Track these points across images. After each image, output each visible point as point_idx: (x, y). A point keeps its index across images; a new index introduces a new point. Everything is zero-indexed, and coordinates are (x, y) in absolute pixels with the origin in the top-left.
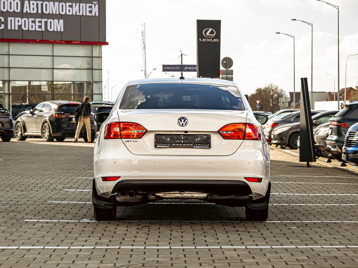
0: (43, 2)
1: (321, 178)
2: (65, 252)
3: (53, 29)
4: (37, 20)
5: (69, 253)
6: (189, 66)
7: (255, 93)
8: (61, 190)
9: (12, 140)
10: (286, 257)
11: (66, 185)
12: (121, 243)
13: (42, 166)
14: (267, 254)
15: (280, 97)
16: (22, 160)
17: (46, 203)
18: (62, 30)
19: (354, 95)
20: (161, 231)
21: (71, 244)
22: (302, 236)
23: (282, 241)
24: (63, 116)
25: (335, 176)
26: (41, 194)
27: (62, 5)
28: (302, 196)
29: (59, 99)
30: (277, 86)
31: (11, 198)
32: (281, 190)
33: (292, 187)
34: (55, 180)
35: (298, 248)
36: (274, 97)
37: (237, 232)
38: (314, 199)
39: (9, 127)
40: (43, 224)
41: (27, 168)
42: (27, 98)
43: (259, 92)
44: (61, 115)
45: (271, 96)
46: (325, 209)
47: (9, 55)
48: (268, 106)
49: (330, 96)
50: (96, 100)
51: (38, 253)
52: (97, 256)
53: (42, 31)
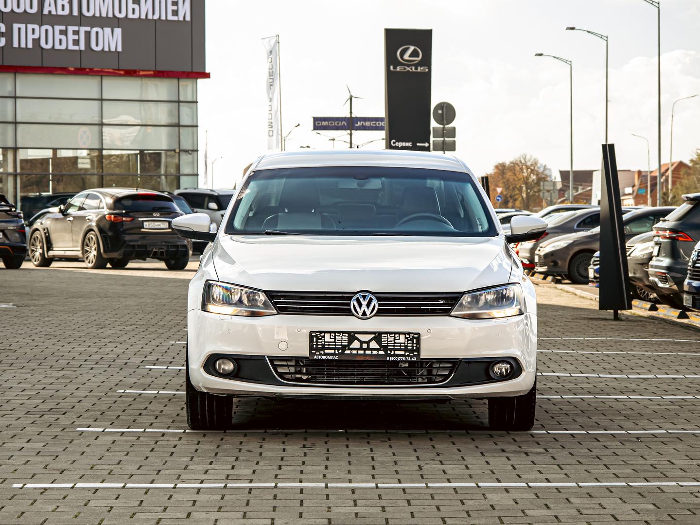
1: (646, 342)
2: (169, 494)
3: (102, 47)
4: (71, 29)
5: (175, 496)
6: (365, 119)
7: (492, 173)
8: (138, 368)
9: (25, 265)
10: (613, 506)
11: (148, 357)
12: (276, 476)
13: (93, 318)
14: (572, 500)
15: (541, 181)
16: (51, 307)
17: (112, 393)
18: (120, 49)
19: (688, 176)
20: (352, 452)
21: (178, 478)
22: (635, 462)
23: (596, 471)
24: (124, 219)
25: (673, 338)
26: (101, 376)
28: (615, 378)
29: (114, 185)
30: (535, 159)
31: (44, 383)
32: (572, 367)
33: (592, 361)
34: (124, 346)
35: (631, 486)
36: (530, 180)
37: (503, 453)
38: (643, 386)
39: (19, 240)
40: (115, 438)
41: (65, 322)
42: (51, 182)
43: (500, 170)
44: (121, 218)
45: (525, 179)
46: (667, 405)
47: (15, 98)
48: (519, 197)
49: (640, 179)
50: (186, 187)
51: (115, 497)
52: (234, 503)
53: (81, 51)
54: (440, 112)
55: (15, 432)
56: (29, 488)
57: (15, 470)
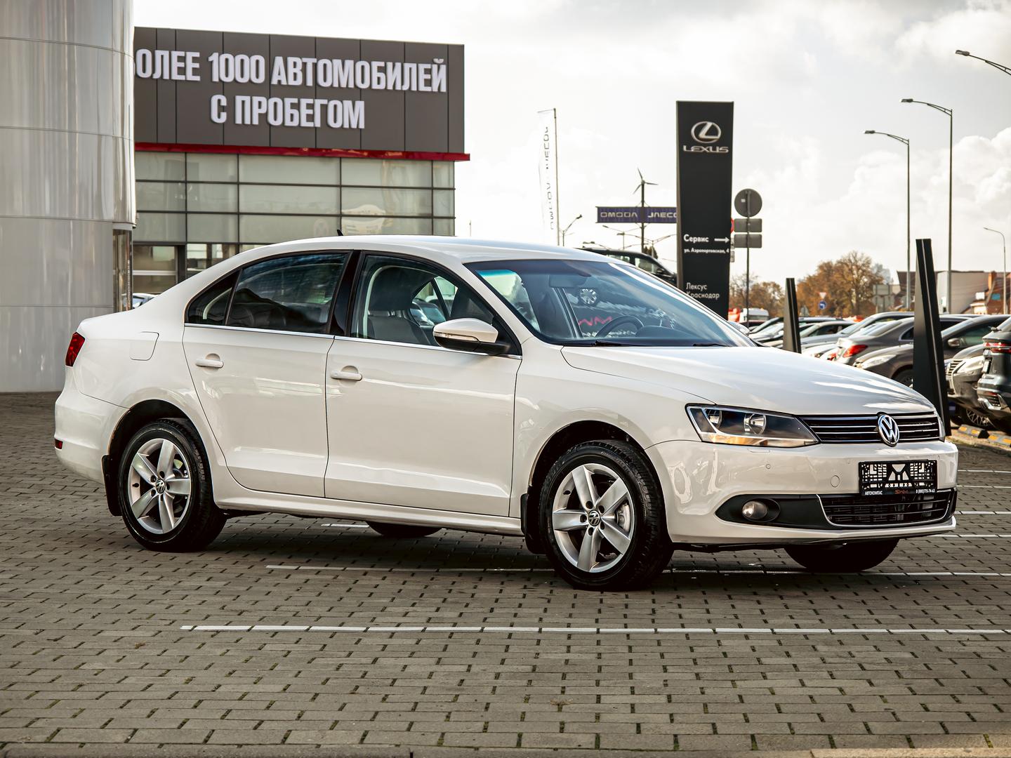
0: (318, 61)
2: (357, 638)
3: (341, 123)
4: (304, 102)
5: (365, 641)
6: (660, 210)
7: (817, 275)
10: (863, 654)
12: (485, 619)
14: (818, 647)
15: (874, 284)
18: (362, 126)
21: (372, 621)
22: (905, 607)
23: (857, 616)
27: (363, 67)
30: (867, 258)
35: (892, 633)
36: (862, 283)
37: (755, 596)
40: (309, 577)
43: (825, 271)
45: (855, 282)
46: (963, 544)
47: (238, 184)
48: (847, 304)
49: (994, 282)
51: (295, 640)
52: (430, 647)
53: (316, 128)
54: (743, 201)
55: (194, 569)
56: (199, 631)
57: (188, 611)
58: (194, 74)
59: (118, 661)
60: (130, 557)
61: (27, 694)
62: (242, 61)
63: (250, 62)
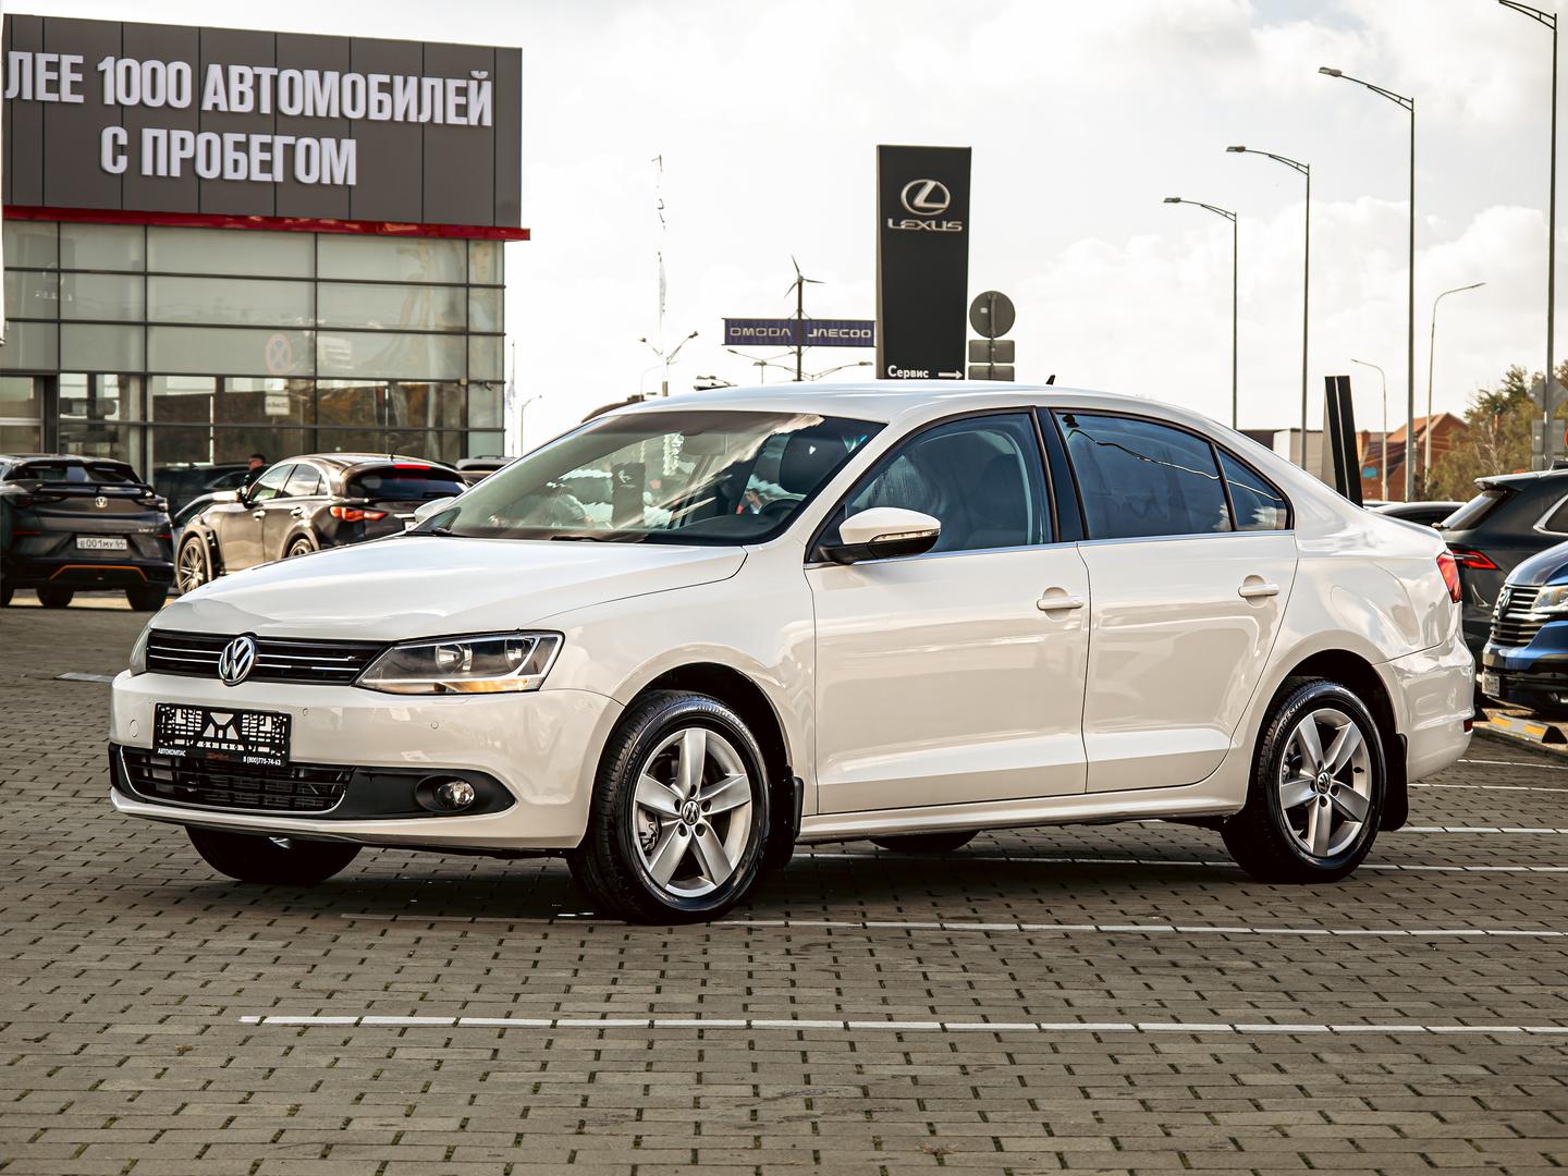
0: (280, 72)
2: (546, 1038)
3: (318, 176)
4: (256, 140)
5: (559, 1042)
6: (827, 324)
10: (1405, 1069)
12: (745, 1006)
14: (1325, 1056)
18: (352, 180)
19: (1462, 443)
20: (882, 964)
21: (557, 1009)
22: (1433, 989)
23: (1362, 1004)
24: (367, 515)
27: (354, 84)
29: (338, 449)
35: (1434, 1033)
37: (1176, 969)
39: (159, 555)
42: (212, 442)
44: (361, 511)
46: (1476, 883)
47: (146, 274)
49: (1367, 448)
50: (479, 455)
51: (444, 1041)
52: (674, 1054)
53: (275, 184)
54: (984, 310)
56: (273, 1025)
57: (240, 991)
58: (73, 92)
59: (158, 1076)
60: (105, 898)
61: (30, 1134)
62: (154, 71)
63: (167, 73)
